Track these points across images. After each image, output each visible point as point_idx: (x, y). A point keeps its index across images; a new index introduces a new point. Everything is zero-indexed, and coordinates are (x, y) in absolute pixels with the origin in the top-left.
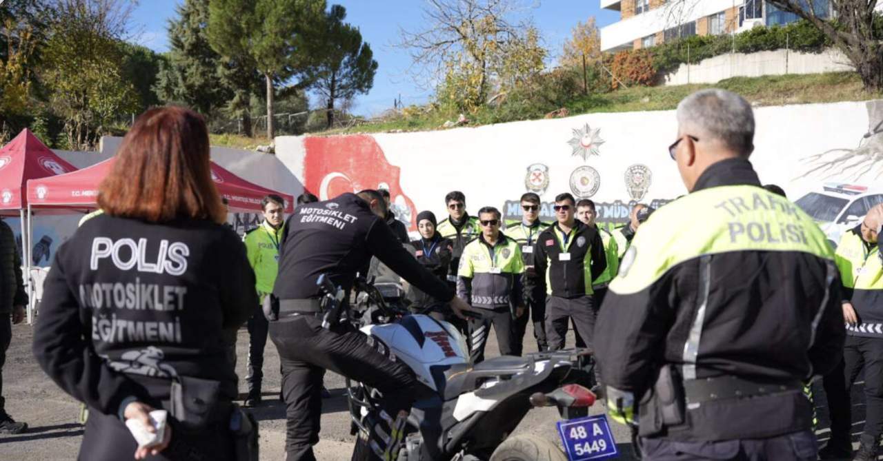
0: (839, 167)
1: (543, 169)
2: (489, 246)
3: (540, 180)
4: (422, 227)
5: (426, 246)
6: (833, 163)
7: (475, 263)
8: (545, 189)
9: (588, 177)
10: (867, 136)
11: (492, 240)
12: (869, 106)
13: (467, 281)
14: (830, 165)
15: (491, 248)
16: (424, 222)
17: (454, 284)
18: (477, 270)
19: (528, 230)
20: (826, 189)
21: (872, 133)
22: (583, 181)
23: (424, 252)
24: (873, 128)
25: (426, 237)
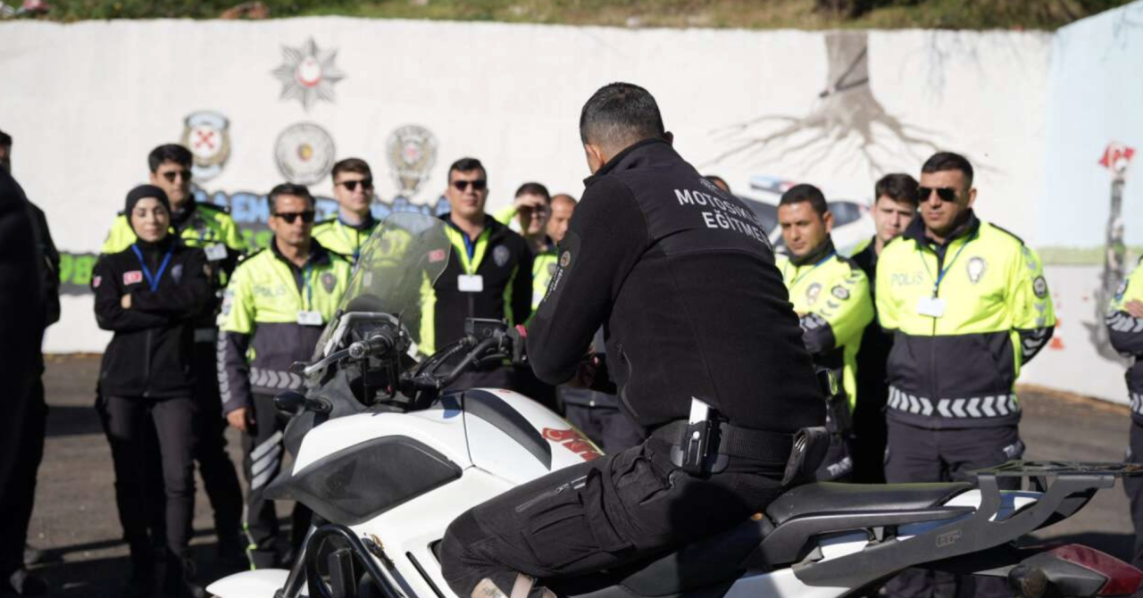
0: (777, 147)
1: (220, 124)
2: (292, 266)
3: (211, 146)
4: (143, 215)
5: (147, 261)
6: (766, 141)
7: (260, 301)
8: (222, 164)
9: (313, 144)
10: (824, 95)
11: (299, 255)
12: (829, 42)
13: (240, 342)
14: (759, 145)
15: (297, 272)
16: (146, 203)
17: (211, 348)
18: (262, 317)
19: (353, 233)
20: (754, 187)
21: (832, 90)
22: (302, 152)
23: (144, 277)
24: (834, 80)
25: (150, 237)
